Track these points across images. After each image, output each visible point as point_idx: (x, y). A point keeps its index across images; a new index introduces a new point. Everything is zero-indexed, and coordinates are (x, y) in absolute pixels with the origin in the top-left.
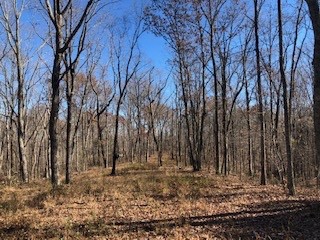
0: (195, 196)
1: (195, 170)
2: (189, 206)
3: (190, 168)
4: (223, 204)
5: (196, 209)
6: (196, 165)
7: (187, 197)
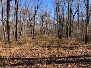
0: (59, 47)
1: (59, 38)
2: (56, 51)
3: (58, 38)
4: (72, 51)
5: (59, 53)
6: (60, 37)
7: (55, 47)
